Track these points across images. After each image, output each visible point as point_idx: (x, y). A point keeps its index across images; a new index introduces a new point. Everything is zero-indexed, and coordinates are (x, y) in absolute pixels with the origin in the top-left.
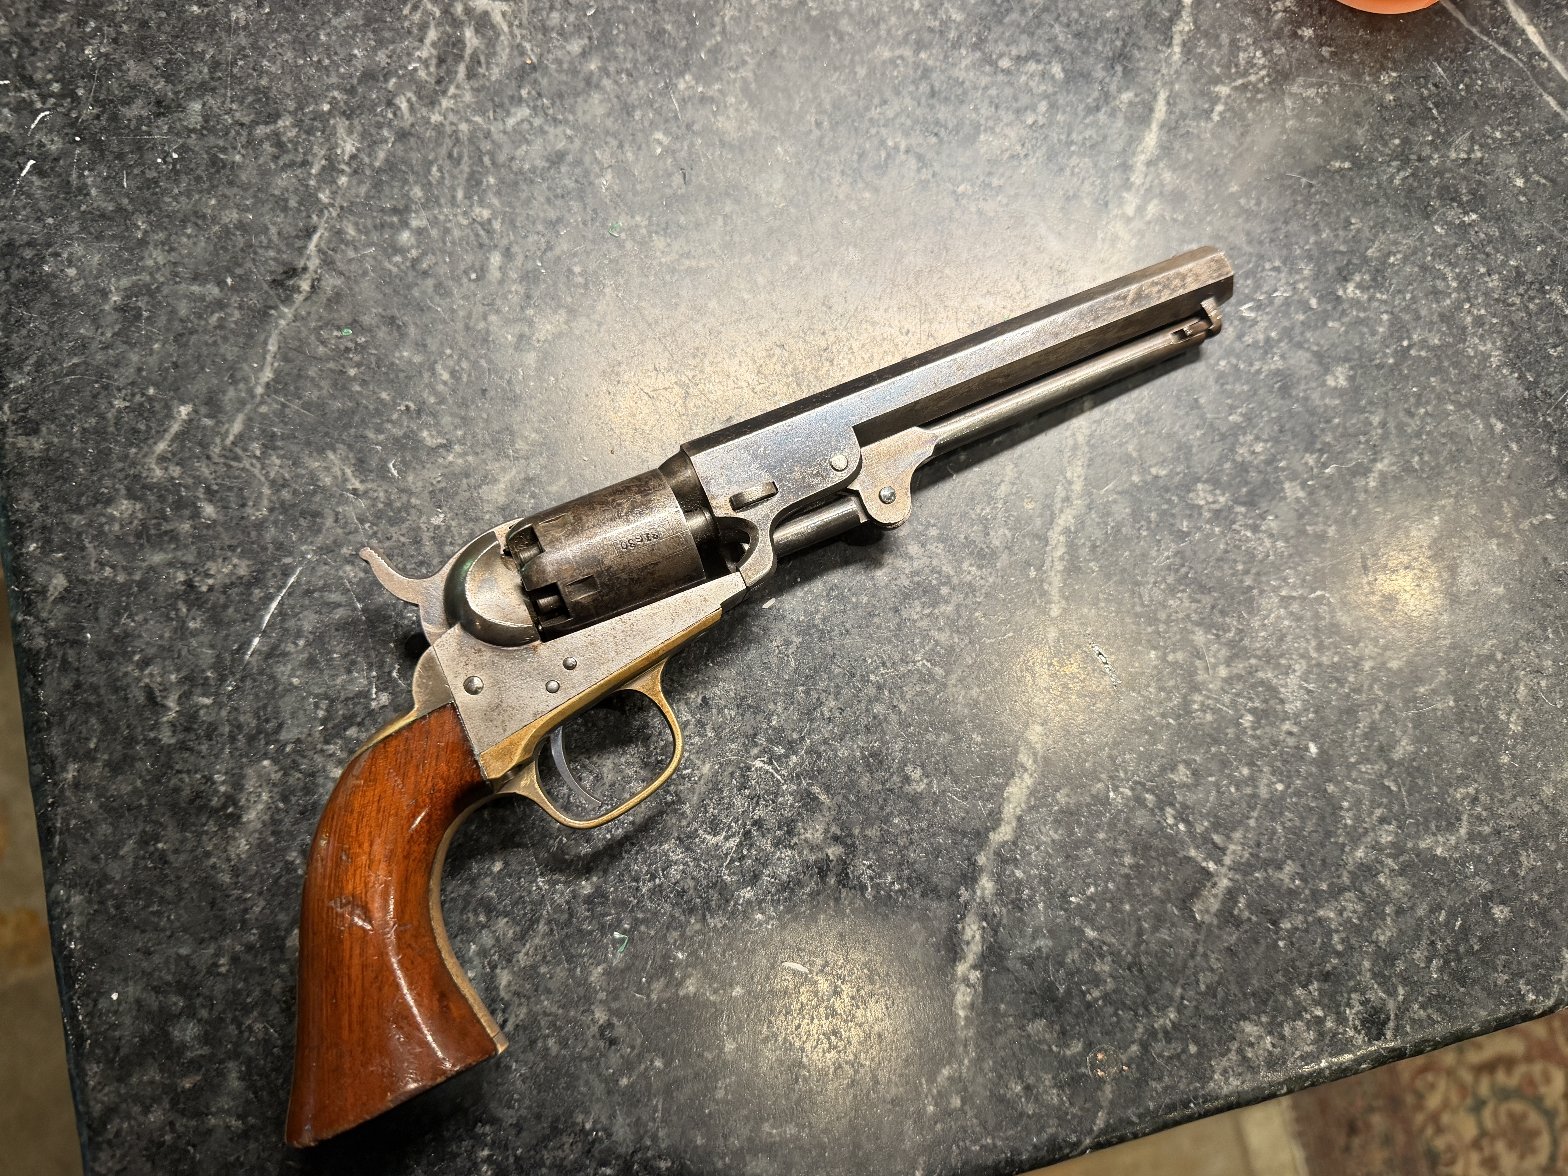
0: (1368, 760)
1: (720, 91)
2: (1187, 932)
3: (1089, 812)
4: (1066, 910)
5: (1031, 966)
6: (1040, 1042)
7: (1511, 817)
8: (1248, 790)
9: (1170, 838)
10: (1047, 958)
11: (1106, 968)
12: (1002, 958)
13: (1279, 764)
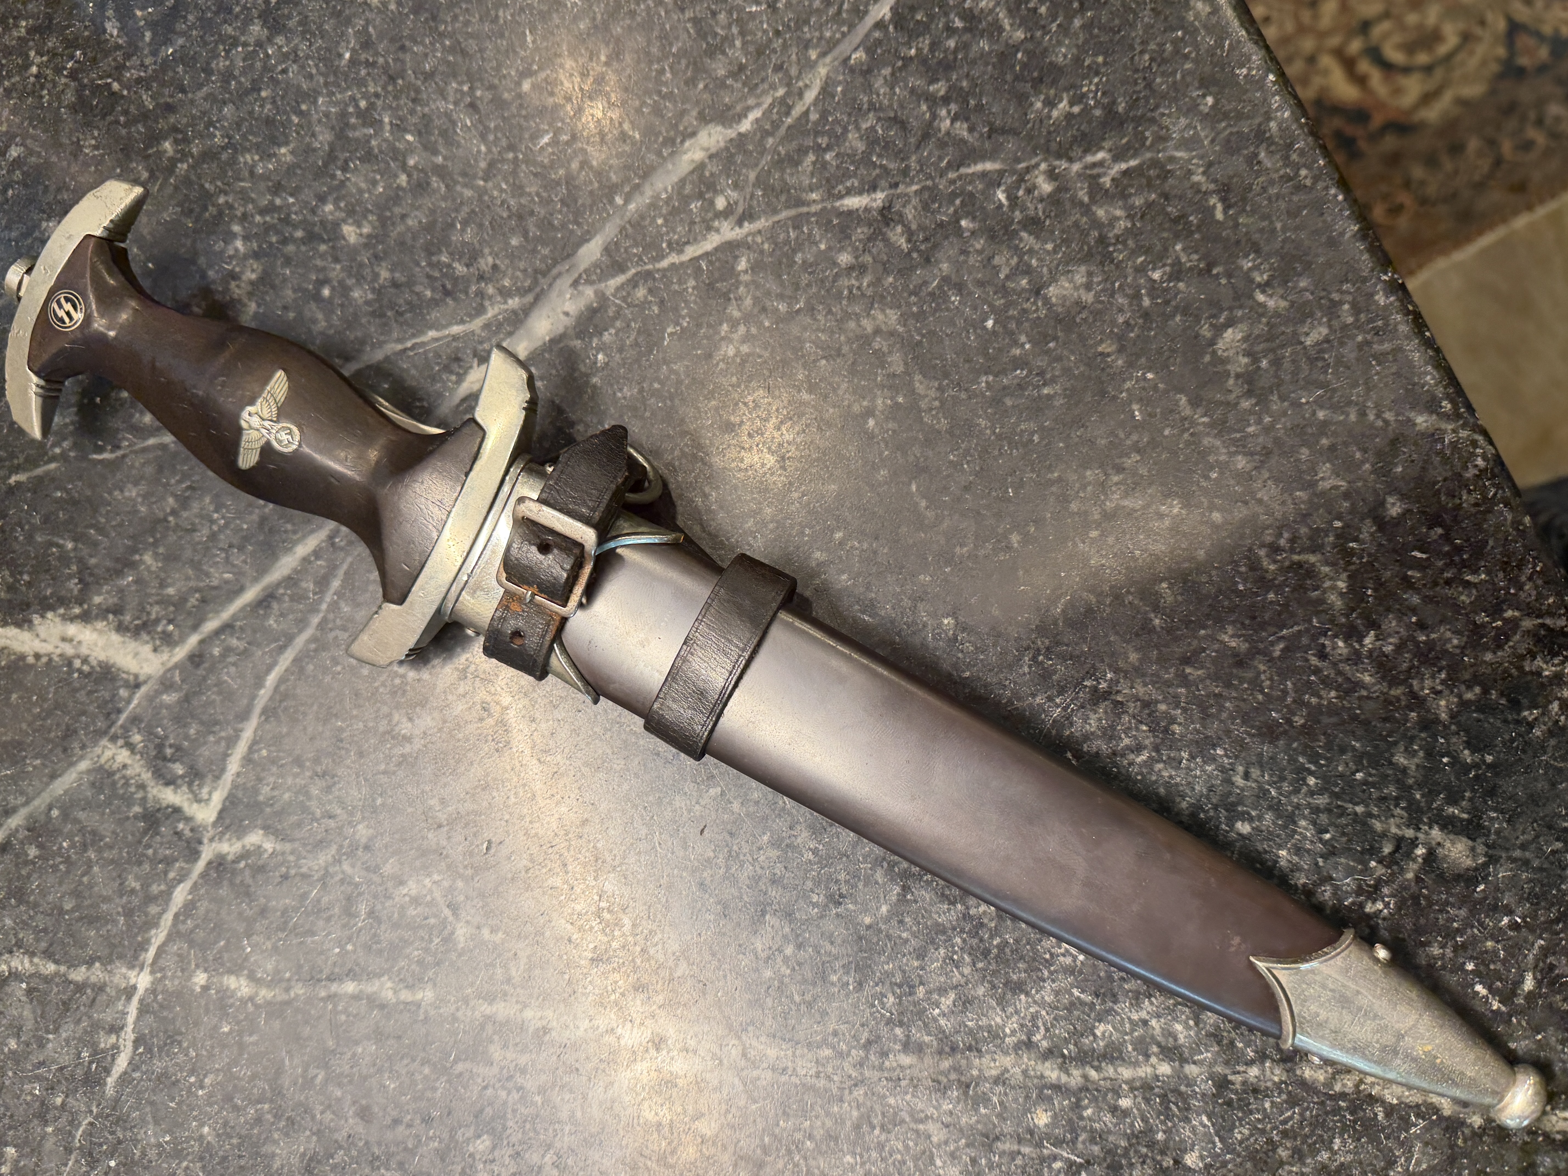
0: (1257, 678)
2: (1502, 871)
4: (1510, 1015)
7: (1282, 503)
8: (1324, 817)
9: (1399, 905)
13: (1285, 784)
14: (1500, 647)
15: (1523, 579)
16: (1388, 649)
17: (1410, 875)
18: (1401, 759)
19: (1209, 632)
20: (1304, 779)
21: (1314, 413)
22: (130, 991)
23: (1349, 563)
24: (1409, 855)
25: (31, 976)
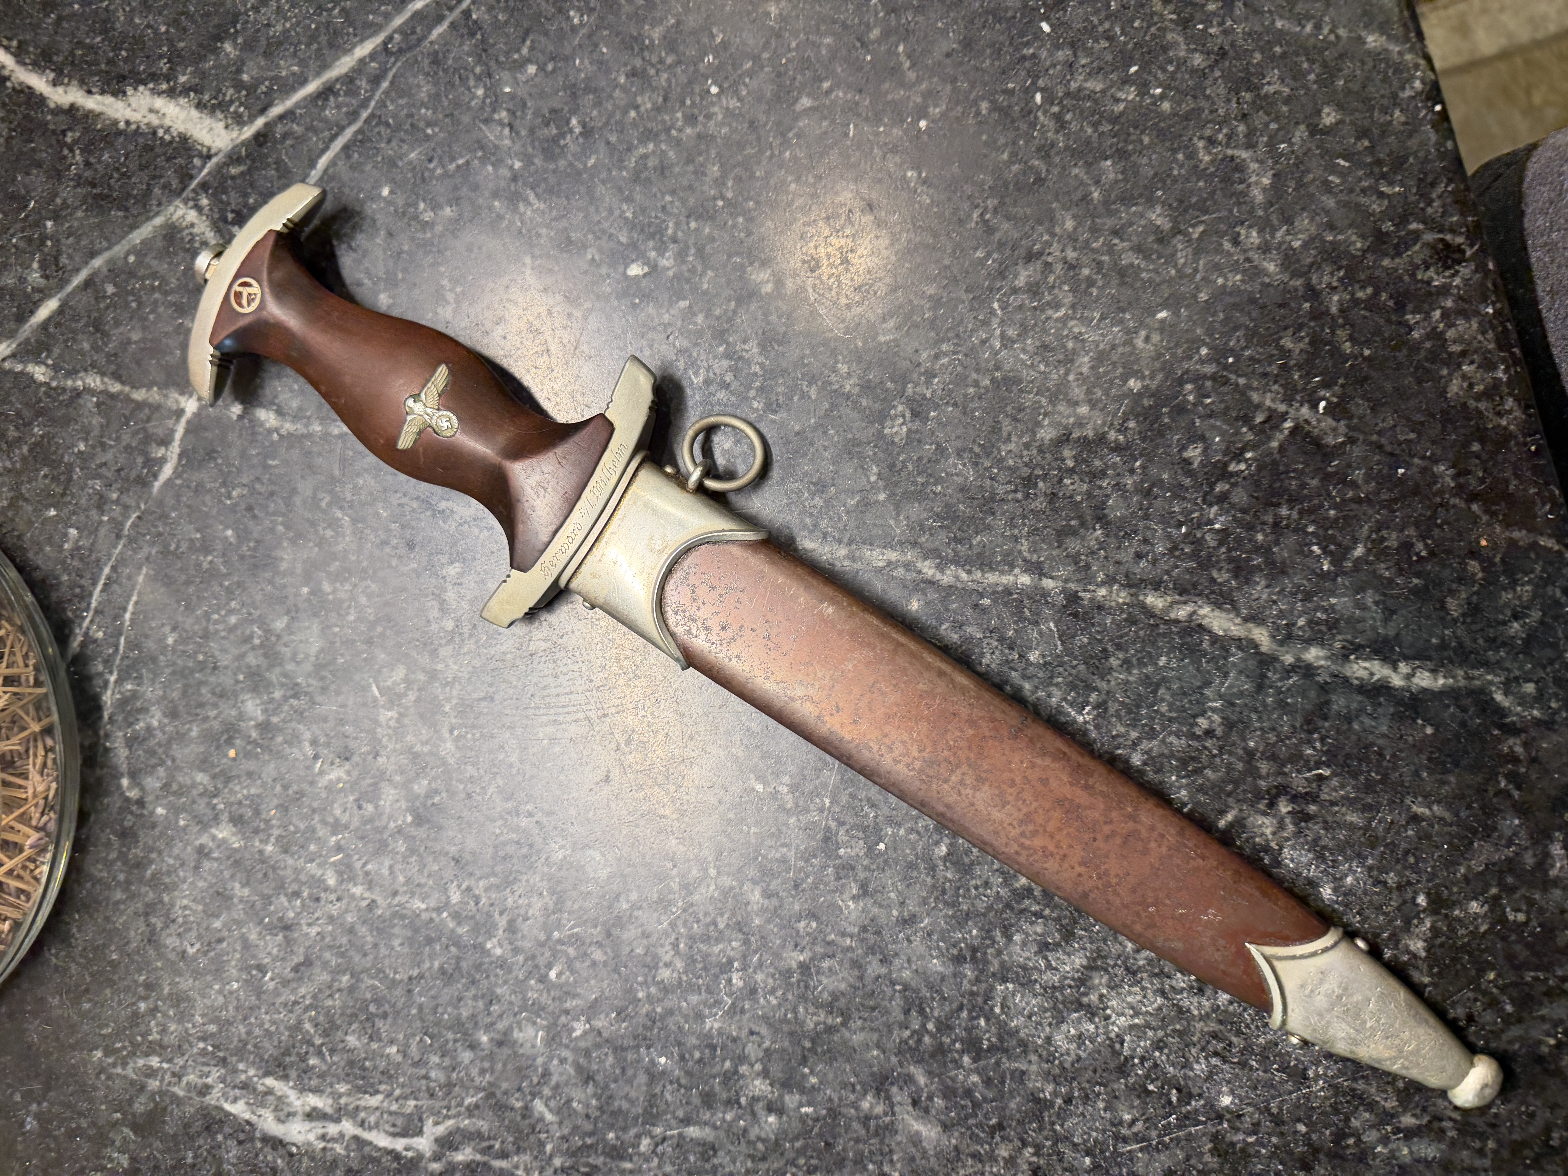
0: (1173, 255)
1: (501, 913)
2: (1357, 451)
3: (1236, 550)
4: (1337, 576)
5: (1393, 612)
6: (1469, 604)
7: (1229, 101)
8: (1209, 384)
9: (1260, 468)
10: (1385, 595)
11: (1394, 535)
12: (1386, 640)
13: (1180, 351)
14: (1399, 254)
15: (1434, 196)
16: (1297, 244)
17: (1275, 444)
18: (1287, 342)
19: (1140, 208)
20: (1198, 348)
21: (1273, 22)
22: (180, 413)
23: (1276, 163)
24: (1277, 427)
25: (101, 392)
